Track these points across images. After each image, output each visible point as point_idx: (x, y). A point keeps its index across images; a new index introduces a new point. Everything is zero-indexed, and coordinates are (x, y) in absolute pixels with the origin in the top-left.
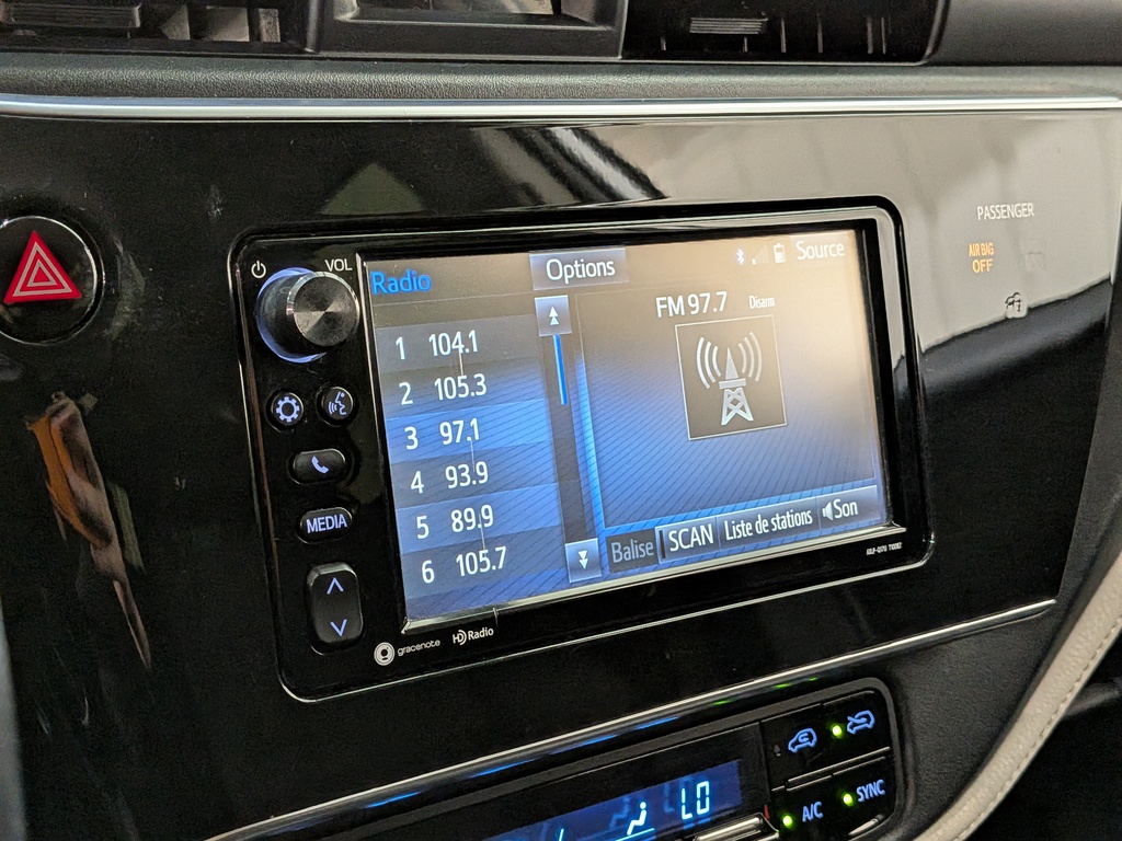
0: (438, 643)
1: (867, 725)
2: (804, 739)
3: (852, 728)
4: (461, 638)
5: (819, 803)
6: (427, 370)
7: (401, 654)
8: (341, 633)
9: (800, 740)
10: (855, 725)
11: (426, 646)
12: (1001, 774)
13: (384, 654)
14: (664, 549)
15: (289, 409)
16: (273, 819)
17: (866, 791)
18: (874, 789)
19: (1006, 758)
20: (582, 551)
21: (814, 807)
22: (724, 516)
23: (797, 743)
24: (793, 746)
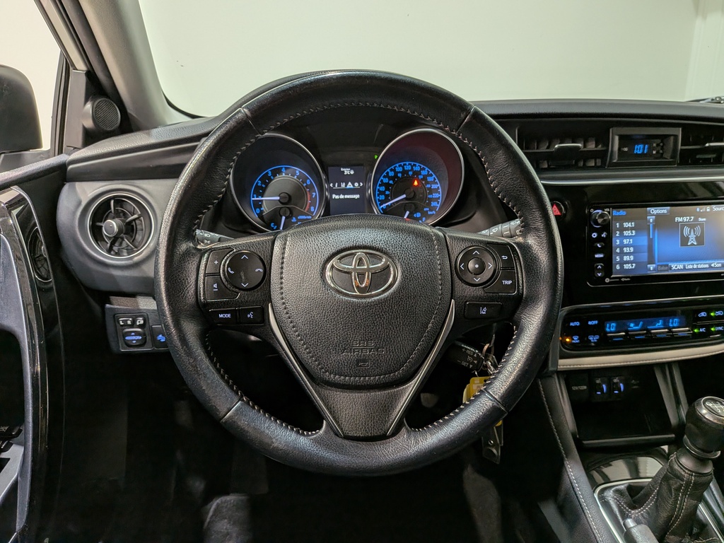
0: (618, 280)
1: (721, 314)
2: (703, 314)
3: (716, 314)
4: (623, 280)
5: (705, 329)
6: (622, 229)
7: (611, 281)
8: (600, 275)
11: (616, 280)
13: (607, 280)
14: (671, 268)
15: (595, 235)
18: (720, 328)
20: (652, 267)
21: (703, 329)
22: (686, 263)
24: (700, 315)
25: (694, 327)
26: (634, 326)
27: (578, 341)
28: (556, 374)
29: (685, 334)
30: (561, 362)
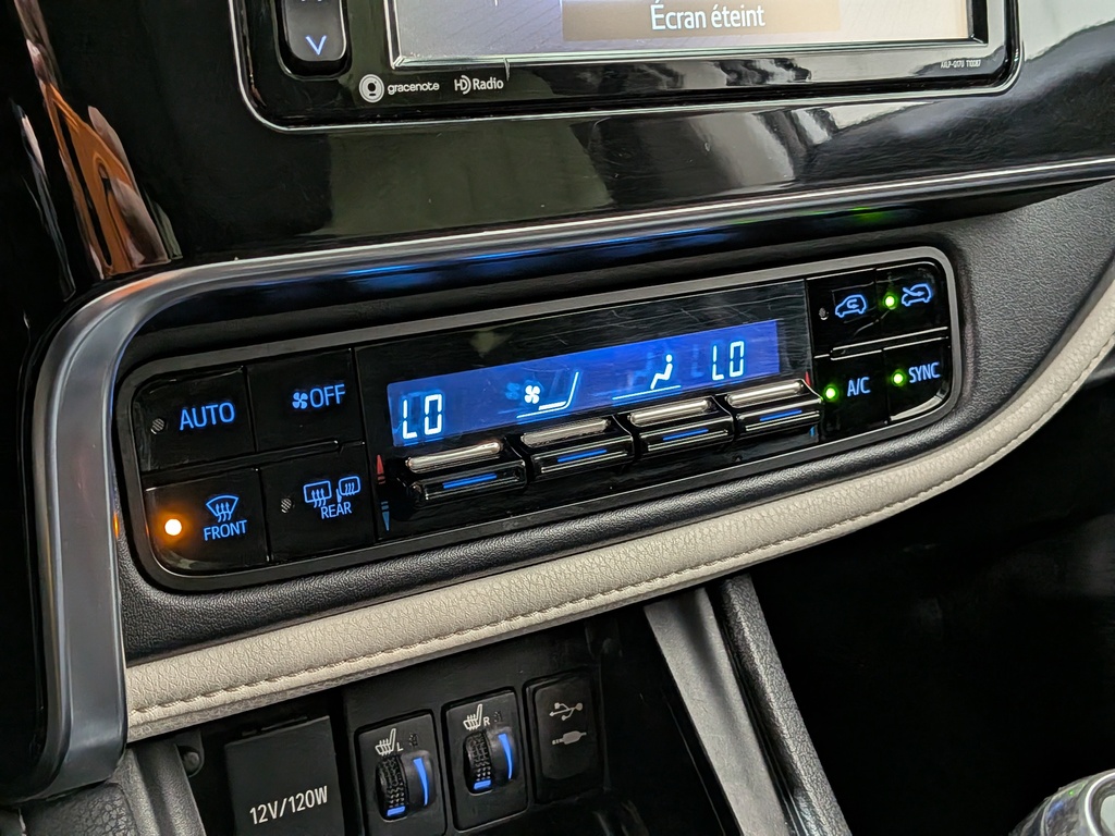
0: (436, 86)
1: (923, 299)
2: (852, 305)
3: (907, 299)
4: (464, 85)
5: (867, 378)
7: (391, 93)
8: (318, 51)
9: (849, 306)
10: (909, 298)
11: (422, 88)
12: (1069, 372)
16: (237, 262)
17: (919, 373)
18: (928, 371)
19: (1075, 354)
21: (861, 382)
23: (845, 308)
24: (841, 311)
25: (824, 374)
26: (545, 398)
27: (234, 529)
28: (131, 756)
29: (793, 415)
30: (142, 680)
